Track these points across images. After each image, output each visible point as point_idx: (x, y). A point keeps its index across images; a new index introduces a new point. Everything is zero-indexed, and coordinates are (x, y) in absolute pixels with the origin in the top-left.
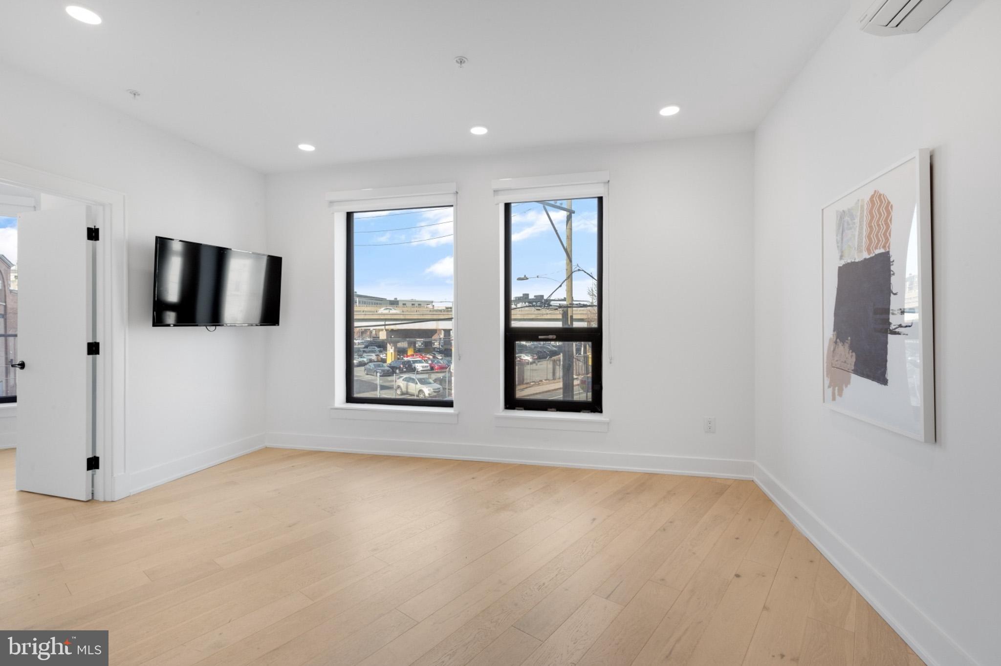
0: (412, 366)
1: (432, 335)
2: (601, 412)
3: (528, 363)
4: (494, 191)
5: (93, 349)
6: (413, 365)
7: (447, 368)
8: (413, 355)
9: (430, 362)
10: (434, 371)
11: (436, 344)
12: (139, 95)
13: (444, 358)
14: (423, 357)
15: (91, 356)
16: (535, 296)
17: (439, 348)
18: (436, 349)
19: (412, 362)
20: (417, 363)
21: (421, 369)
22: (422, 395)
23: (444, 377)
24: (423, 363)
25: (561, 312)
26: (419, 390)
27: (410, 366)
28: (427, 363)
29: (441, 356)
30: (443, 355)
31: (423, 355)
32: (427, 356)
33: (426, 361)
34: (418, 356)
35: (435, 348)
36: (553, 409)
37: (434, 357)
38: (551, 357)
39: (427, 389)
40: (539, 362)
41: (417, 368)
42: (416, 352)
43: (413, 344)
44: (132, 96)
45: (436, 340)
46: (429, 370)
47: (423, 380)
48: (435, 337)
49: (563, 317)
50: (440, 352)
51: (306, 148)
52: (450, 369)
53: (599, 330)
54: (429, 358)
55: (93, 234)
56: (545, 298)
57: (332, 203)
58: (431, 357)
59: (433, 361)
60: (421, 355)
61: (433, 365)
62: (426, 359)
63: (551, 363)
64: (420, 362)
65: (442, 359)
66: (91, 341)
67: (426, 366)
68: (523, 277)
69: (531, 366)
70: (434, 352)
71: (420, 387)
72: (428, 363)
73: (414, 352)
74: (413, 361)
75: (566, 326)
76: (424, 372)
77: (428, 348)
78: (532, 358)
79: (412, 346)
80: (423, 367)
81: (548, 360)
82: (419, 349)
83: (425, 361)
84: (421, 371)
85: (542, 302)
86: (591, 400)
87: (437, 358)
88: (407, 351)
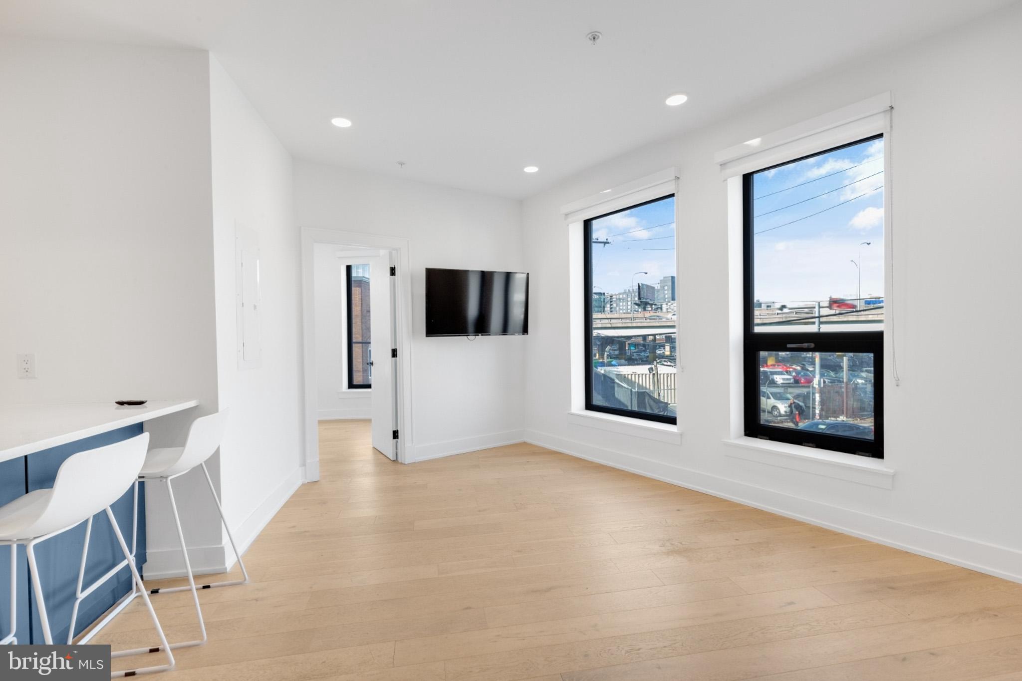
2: (883, 457)
4: (721, 165)
5: (394, 353)
6: (771, 377)
8: (774, 365)
9: (794, 374)
10: (800, 385)
12: (404, 164)
14: (788, 367)
15: (394, 358)
18: (807, 359)
19: (769, 374)
20: (777, 375)
21: (782, 381)
22: (776, 413)
23: (808, 393)
24: (784, 374)
26: (771, 406)
31: (788, 365)
32: (794, 367)
33: (788, 373)
34: (780, 367)
36: (811, 444)
37: (803, 368)
39: (783, 406)
41: (776, 380)
44: (400, 165)
46: (792, 383)
47: (778, 395)
51: (531, 169)
55: (393, 271)
58: (798, 368)
59: (799, 373)
60: (785, 365)
61: (798, 378)
62: (791, 370)
64: (781, 373)
66: (393, 348)
67: (788, 379)
70: (803, 363)
71: (774, 403)
72: (792, 376)
73: (776, 362)
74: (770, 372)
76: (786, 386)
80: (784, 379)
82: (785, 358)
84: (782, 383)
87: (808, 370)
88: (767, 361)
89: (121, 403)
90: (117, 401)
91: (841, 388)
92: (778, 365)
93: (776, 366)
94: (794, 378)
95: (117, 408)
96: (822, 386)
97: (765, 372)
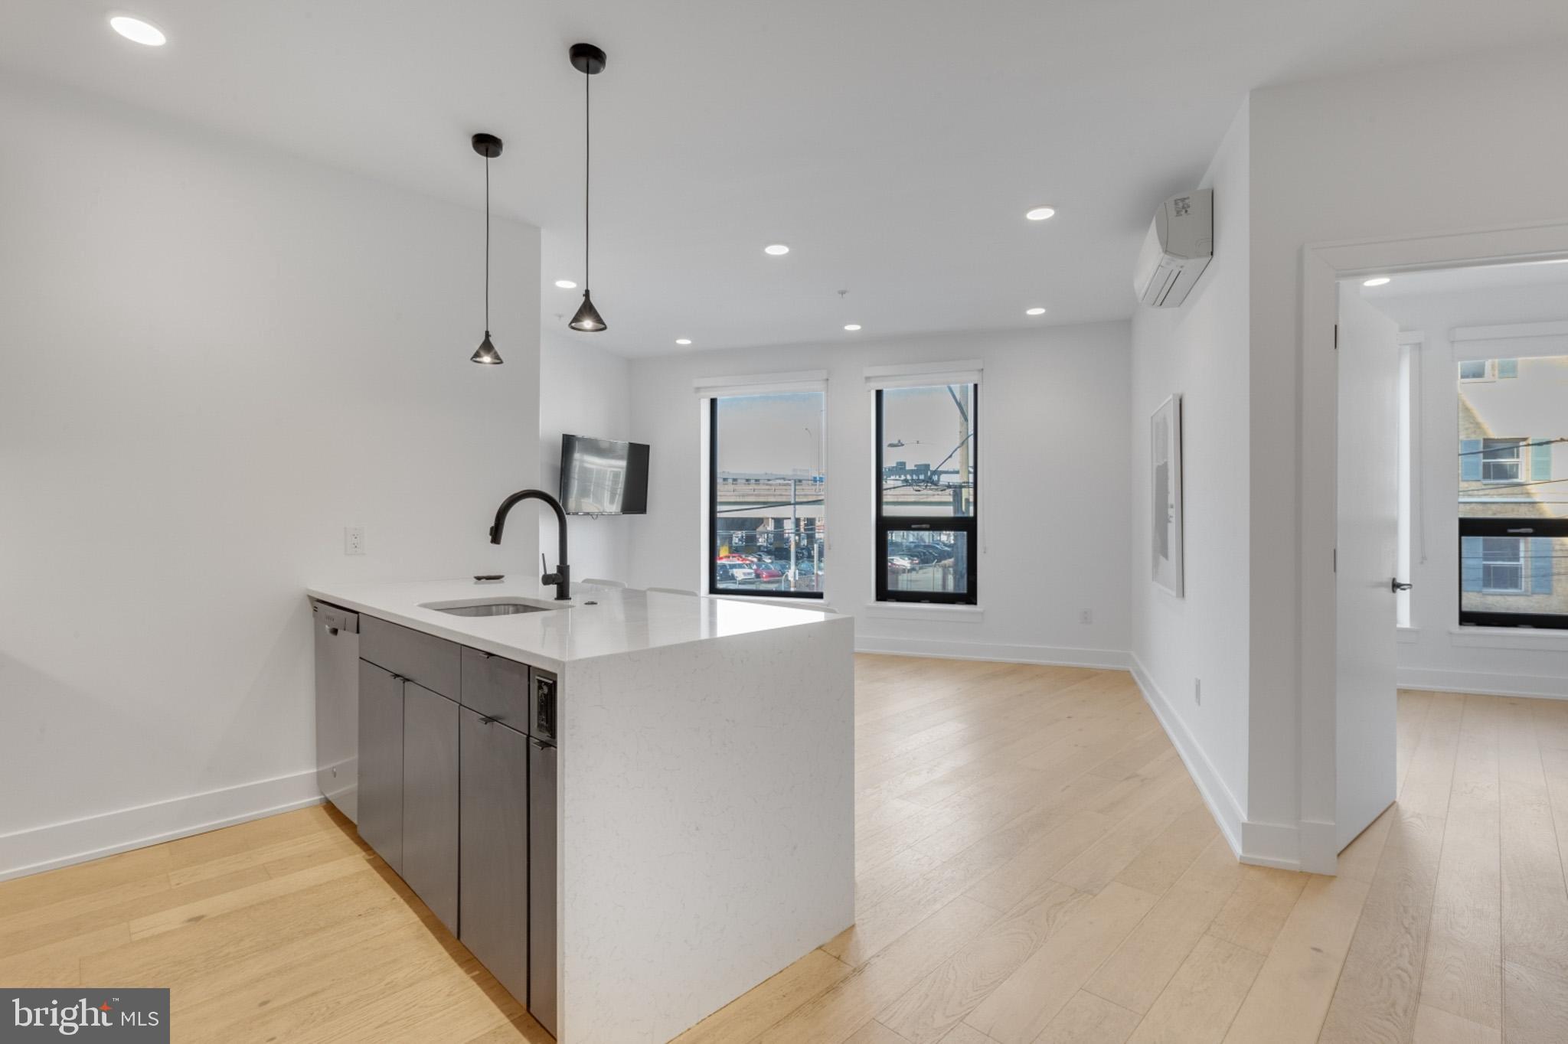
0: (728, 572)
1: (757, 527)
2: (975, 604)
3: (904, 571)
4: (865, 377)
7: (782, 576)
9: (755, 567)
10: (763, 580)
11: (760, 540)
13: (775, 561)
14: (744, 560)
16: (916, 466)
17: (767, 547)
18: (762, 549)
20: (736, 568)
21: (742, 577)
24: (745, 568)
25: (951, 493)
27: (726, 572)
28: (751, 568)
29: (770, 559)
30: (773, 557)
31: (744, 556)
32: (750, 558)
34: (736, 558)
35: (760, 546)
37: (760, 560)
38: (939, 561)
40: (921, 568)
41: (736, 575)
42: (733, 553)
43: (728, 540)
45: (762, 533)
46: (754, 579)
48: (761, 529)
49: (954, 500)
50: (769, 553)
51: (683, 342)
52: (787, 576)
53: (974, 519)
54: (752, 562)
56: (933, 468)
57: (698, 389)
58: (755, 560)
59: (759, 566)
60: (741, 557)
61: (758, 572)
62: (748, 562)
63: (940, 570)
64: (740, 566)
65: (772, 563)
67: (749, 573)
68: (896, 442)
69: (909, 574)
70: (759, 553)
73: (730, 553)
74: (730, 565)
75: (959, 515)
77: (749, 546)
78: (911, 563)
79: (727, 543)
80: (744, 574)
81: (935, 566)
82: (737, 547)
83: (747, 565)
84: (742, 579)
85: (926, 477)
86: (965, 592)
87: (765, 562)
89: (479, 578)
90: (476, 575)
91: (811, 580)
92: (733, 557)
93: (731, 558)
94: (756, 571)
95: (476, 583)
96: (797, 579)
97: (724, 566)
